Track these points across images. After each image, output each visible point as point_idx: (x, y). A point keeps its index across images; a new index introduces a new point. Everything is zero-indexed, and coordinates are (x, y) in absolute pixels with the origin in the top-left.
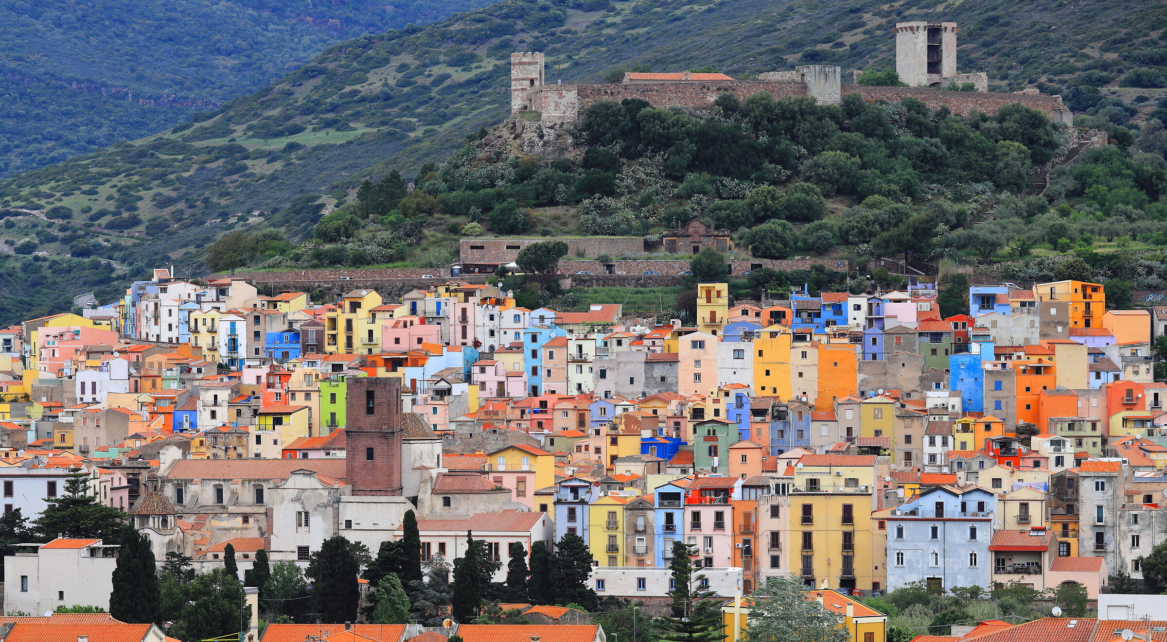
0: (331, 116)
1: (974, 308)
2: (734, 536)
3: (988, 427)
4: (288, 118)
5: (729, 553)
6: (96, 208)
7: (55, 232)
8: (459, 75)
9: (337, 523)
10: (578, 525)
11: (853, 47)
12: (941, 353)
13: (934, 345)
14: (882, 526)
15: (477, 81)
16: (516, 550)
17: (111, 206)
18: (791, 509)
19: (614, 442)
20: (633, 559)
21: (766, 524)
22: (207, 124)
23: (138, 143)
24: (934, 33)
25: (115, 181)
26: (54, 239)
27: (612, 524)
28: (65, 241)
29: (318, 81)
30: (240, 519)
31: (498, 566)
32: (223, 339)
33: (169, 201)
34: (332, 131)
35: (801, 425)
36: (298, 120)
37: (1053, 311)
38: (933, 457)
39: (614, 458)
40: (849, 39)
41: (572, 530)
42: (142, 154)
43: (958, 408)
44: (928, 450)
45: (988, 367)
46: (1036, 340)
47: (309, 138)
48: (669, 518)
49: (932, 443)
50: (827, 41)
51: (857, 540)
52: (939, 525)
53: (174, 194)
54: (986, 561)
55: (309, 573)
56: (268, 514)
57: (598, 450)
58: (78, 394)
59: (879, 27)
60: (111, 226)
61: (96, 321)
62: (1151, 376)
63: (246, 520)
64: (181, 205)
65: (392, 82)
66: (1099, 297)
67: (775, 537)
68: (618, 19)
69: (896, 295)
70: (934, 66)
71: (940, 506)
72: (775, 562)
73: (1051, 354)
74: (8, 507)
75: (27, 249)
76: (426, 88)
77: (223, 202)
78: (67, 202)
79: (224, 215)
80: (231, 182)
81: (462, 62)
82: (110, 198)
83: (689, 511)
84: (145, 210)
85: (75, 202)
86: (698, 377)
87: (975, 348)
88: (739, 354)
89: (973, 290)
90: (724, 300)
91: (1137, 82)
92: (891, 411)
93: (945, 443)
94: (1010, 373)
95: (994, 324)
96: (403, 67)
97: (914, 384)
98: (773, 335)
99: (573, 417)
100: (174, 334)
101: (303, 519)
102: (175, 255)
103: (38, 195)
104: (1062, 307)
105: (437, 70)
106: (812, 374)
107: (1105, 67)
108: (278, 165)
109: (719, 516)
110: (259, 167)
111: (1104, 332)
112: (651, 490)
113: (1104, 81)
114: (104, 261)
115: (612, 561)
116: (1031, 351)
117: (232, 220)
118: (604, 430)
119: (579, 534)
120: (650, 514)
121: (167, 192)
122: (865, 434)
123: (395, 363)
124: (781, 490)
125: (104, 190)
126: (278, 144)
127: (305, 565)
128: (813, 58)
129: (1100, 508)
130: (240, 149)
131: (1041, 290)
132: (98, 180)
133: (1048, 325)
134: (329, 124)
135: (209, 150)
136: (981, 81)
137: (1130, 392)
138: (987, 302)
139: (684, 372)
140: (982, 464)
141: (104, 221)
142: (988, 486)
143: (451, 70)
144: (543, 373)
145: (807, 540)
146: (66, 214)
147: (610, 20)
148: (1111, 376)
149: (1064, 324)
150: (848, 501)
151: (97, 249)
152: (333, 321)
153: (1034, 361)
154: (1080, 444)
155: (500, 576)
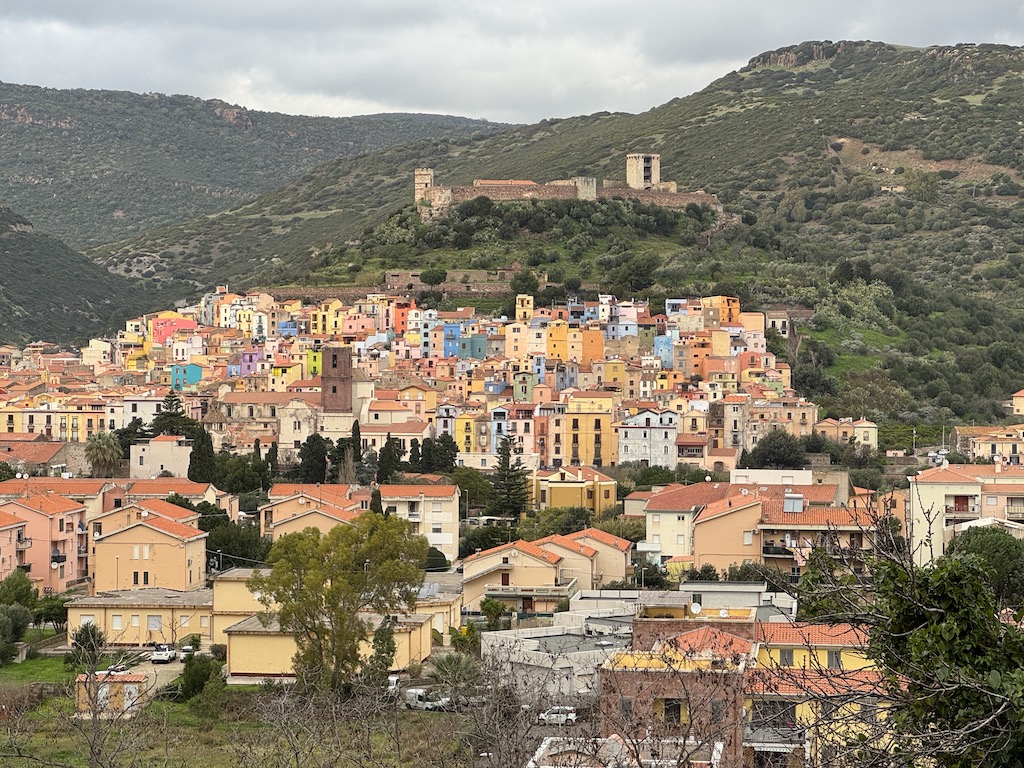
0: (318, 203)
1: (668, 311)
2: (535, 436)
3: (675, 377)
4: (295, 203)
5: (532, 445)
6: (187, 252)
7: (164, 265)
8: (388, 180)
9: (316, 427)
10: (449, 429)
11: (605, 166)
12: (650, 335)
13: (646, 331)
14: (616, 431)
15: (397, 184)
16: (414, 443)
17: (196, 251)
18: (566, 422)
19: (470, 384)
20: (480, 449)
21: (553, 430)
22: (249, 206)
23: (210, 217)
24: (647, 160)
25: (198, 238)
26: (165, 269)
27: (468, 427)
28: (170, 271)
29: (310, 184)
30: (263, 425)
31: (404, 453)
32: (254, 326)
33: (228, 249)
34: (318, 212)
35: (572, 375)
36: (298, 205)
37: (711, 313)
38: (645, 393)
39: (469, 392)
40: (603, 162)
41: (446, 433)
42: (213, 222)
43: (659, 366)
44: (642, 389)
45: (676, 343)
46: (702, 329)
47: (305, 215)
48: (499, 425)
49: (645, 385)
50: (591, 163)
51: (603, 439)
52: (648, 431)
53: (230, 245)
54: (674, 450)
55: (299, 455)
56: (278, 423)
57: (461, 388)
58: (175, 356)
59: (619, 156)
60: (195, 263)
61: (185, 315)
62: (764, 350)
63: (266, 426)
64: (234, 252)
65: (352, 184)
66: (736, 306)
67: (558, 436)
68: (476, 151)
69: (625, 303)
70: (647, 178)
71: (648, 420)
72: (558, 451)
73: (710, 336)
74: (134, 418)
75: (149, 274)
76: (371, 188)
77: (258, 250)
78: (171, 249)
79: (259, 258)
80: (263, 238)
81: (391, 173)
82: (195, 247)
83: (511, 421)
84: (216, 255)
85: (177, 249)
86: (516, 348)
87: (668, 333)
88: (539, 336)
89: (668, 301)
90: (531, 306)
91: (759, 188)
92: (623, 367)
93: (652, 386)
94: (687, 347)
95: (679, 320)
96: (358, 176)
97: (636, 353)
98: (558, 325)
99: (447, 369)
100: (228, 323)
101: (298, 425)
102: (231, 279)
103: (155, 245)
104: (716, 311)
105: (376, 178)
106: (579, 347)
107: (742, 179)
108: (288, 230)
109: (527, 425)
110: (278, 230)
111: (740, 325)
112: (489, 410)
113: (742, 187)
114: (191, 282)
115: (468, 450)
116: (699, 334)
117: (263, 260)
118: (465, 377)
119: (449, 434)
120: (488, 423)
121: (226, 243)
122: (607, 379)
123: (349, 340)
124: (561, 410)
125: (193, 243)
126: (289, 218)
127: (298, 451)
128: (583, 173)
129: (735, 422)
130: (268, 220)
131: (705, 301)
132: (189, 237)
133: (708, 320)
134: (317, 207)
135: (250, 221)
136: (673, 187)
137: (753, 358)
138: (675, 308)
139: (509, 345)
140: (672, 397)
141: (192, 260)
142: (675, 409)
143: (384, 178)
144: (431, 345)
145: (576, 437)
146: (172, 256)
147: (472, 151)
148: (743, 348)
149: (717, 320)
150: (598, 417)
151: (188, 276)
152: (315, 316)
153: (701, 340)
154: (725, 386)
155: (406, 458)
